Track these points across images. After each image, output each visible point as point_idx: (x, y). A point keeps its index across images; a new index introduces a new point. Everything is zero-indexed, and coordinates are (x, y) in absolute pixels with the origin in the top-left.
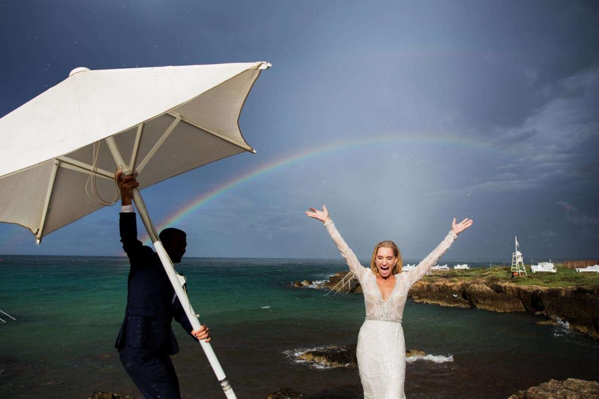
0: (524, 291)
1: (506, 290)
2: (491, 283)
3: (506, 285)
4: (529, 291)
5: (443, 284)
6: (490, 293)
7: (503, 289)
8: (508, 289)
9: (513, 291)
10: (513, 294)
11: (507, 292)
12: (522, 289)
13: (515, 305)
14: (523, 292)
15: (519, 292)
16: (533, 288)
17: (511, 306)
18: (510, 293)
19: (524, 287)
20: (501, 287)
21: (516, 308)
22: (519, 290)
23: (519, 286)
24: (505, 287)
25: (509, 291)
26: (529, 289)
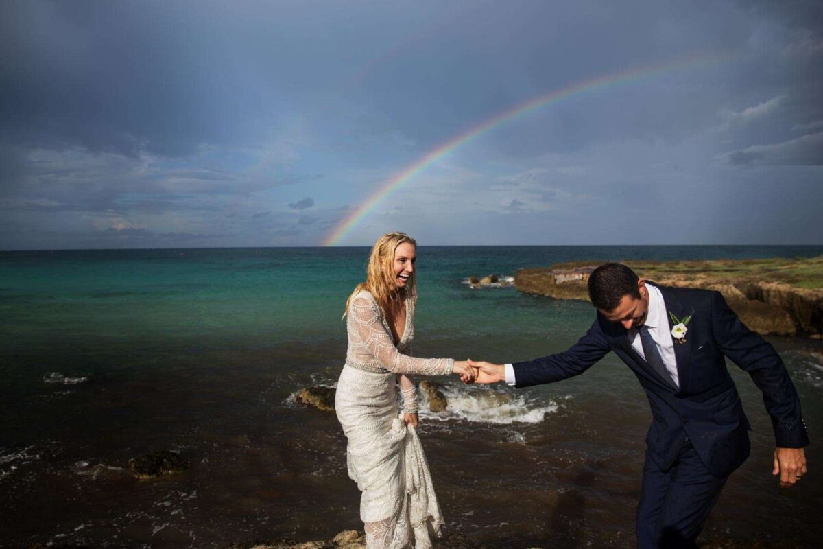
0: (801, 298)
1: (769, 295)
2: (749, 284)
3: (771, 287)
4: (810, 298)
5: (673, 283)
6: (738, 299)
7: (765, 294)
8: (772, 294)
9: (781, 298)
10: (781, 302)
11: (771, 298)
12: (797, 295)
13: (777, 321)
14: (799, 299)
15: (792, 299)
16: (819, 294)
17: (769, 322)
18: (776, 300)
19: (803, 291)
20: (761, 290)
21: (777, 326)
22: (792, 296)
23: (794, 289)
24: (768, 291)
25: (774, 297)
26: (810, 295)
